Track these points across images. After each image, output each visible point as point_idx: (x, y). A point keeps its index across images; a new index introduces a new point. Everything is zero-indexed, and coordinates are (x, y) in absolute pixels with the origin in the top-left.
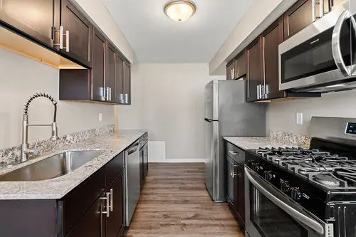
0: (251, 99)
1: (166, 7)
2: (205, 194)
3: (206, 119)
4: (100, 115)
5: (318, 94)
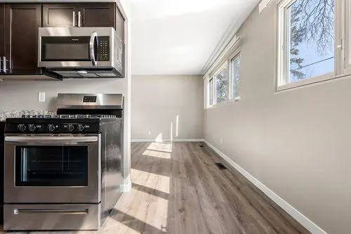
5: (60, 77)
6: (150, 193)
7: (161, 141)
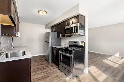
0: (58, 37)
1: (39, 11)
2: (46, 62)
3: (46, 42)
4: (8, 40)
5: (71, 37)
6: (93, 78)
7: (118, 56)
